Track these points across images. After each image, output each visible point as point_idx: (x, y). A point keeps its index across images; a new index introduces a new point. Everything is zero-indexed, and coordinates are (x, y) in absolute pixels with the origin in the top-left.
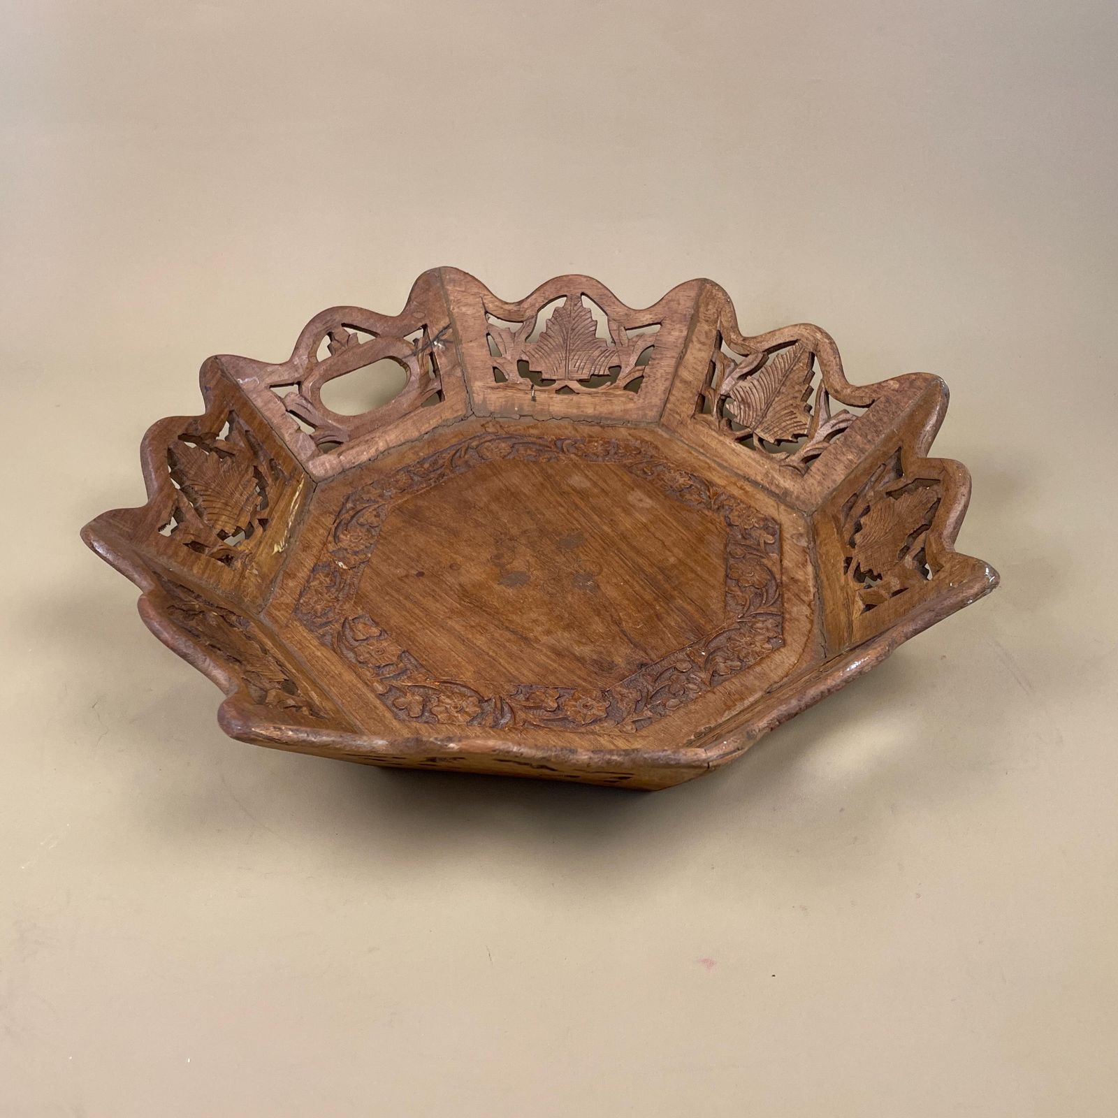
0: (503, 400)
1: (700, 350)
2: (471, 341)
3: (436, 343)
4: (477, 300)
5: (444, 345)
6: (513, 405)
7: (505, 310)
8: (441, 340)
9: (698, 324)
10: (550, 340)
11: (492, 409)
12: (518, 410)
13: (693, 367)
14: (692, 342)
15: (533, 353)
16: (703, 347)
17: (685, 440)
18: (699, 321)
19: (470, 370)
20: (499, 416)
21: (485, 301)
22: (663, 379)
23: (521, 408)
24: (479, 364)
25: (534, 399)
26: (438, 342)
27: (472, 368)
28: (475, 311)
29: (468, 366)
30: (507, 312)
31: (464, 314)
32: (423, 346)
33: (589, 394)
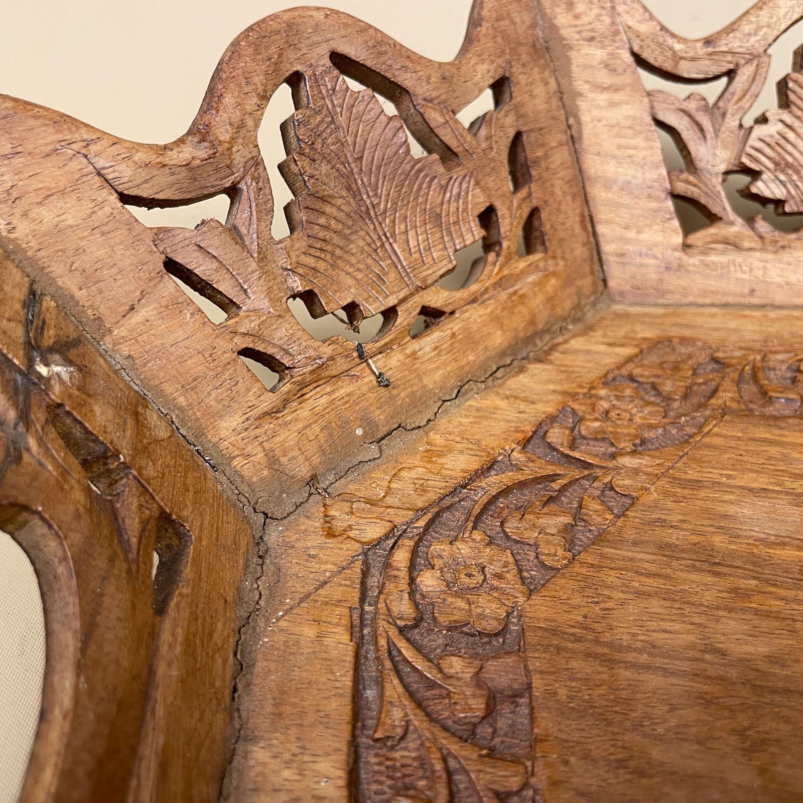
0: (316, 428)
1: (613, 105)
2: (132, 308)
3: (43, 370)
4: (74, 165)
5: (69, 362)
6: (345, 426)
7: (172, 169)
8: (51, 350)
9: (572, 54)
10: (328, 209)
11: (303, 471)
12: (365, 433)
13: (619, 147)
14: (581, 95)
15: (310, 261)
16: (617, 97)
17: (700, 301)
18: (570, 47)
19: (182, 401)
20: (331, 477)
21: (100, 163)
22: (569, 198)
23: (368, 423)
24: (195, 365)
25: (382, 381)
26: (47, 365)
27: (185, 389)
28: (87, 206)
29: (169, 389)
30: (184, 173)
31: (59, 230)
32: (16, 405)
33: (474, 301)
